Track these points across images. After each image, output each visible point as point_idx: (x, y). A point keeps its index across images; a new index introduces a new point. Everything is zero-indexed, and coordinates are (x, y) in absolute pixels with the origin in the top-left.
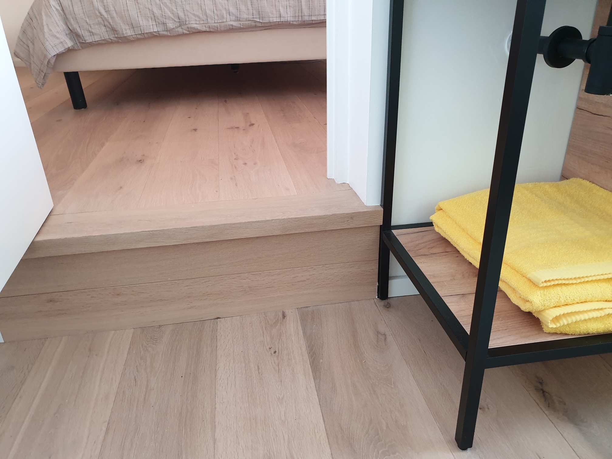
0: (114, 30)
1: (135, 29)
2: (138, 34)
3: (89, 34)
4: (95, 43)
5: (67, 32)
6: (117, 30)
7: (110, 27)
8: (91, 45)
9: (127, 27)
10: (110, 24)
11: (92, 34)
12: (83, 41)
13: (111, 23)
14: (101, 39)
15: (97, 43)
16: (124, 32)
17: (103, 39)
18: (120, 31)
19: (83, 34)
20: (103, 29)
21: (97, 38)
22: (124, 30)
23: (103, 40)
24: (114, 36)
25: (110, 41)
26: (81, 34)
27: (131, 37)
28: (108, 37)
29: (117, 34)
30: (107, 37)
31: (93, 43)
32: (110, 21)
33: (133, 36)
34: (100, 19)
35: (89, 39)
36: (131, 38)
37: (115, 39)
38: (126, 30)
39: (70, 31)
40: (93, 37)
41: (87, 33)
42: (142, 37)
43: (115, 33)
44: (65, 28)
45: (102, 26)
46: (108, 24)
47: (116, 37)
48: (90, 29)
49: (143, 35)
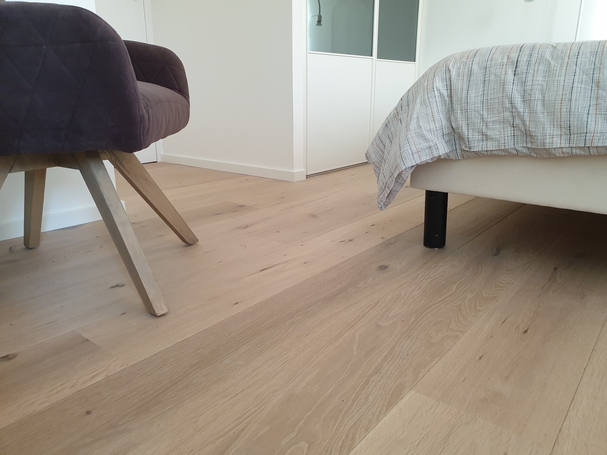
0: (527, 135)
1: (572, 136)
2: (576, 147)
3: (480, 137)
4: (486, 153)
5: (446, 131)
6: (533, 134)
7: (523, 129)
8: (479, 155)
9: (557, 132)
10: (524, 124)
11: (486, 137)
12: (466, 147)
13: (528, 123)
14: (498, 149)
15: (489, 153)
16: (547, 141)
17: (503, 148)
18: (540, 138)
19: (469, 137)
20: (509, 131)
21: (491, 146)
22: (548, 137)
23: (501, 149)
24: (525, 145)
25: (514, 152)
26: (467, 137)
27: (560, 150)
28: (513, 146)
29: (532, 142)
30: (510, 145)
31: (483, 152)
32: (527, 119)
33: (564, 150)
34: (507, 114)
35: (477, 146)
36: (558, 153)
37: (525, 151)
38: (553, 138)
39: (450, 130)
40: (485, 143)
41: (477, 137)
42: (583, 153)
43: (529, 139)
44: (444, 124)
45: (508, 125)
46: (520, 122)
47: (528, 148)
48: (484, 130)
49: (586, 149)
